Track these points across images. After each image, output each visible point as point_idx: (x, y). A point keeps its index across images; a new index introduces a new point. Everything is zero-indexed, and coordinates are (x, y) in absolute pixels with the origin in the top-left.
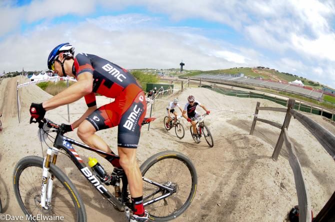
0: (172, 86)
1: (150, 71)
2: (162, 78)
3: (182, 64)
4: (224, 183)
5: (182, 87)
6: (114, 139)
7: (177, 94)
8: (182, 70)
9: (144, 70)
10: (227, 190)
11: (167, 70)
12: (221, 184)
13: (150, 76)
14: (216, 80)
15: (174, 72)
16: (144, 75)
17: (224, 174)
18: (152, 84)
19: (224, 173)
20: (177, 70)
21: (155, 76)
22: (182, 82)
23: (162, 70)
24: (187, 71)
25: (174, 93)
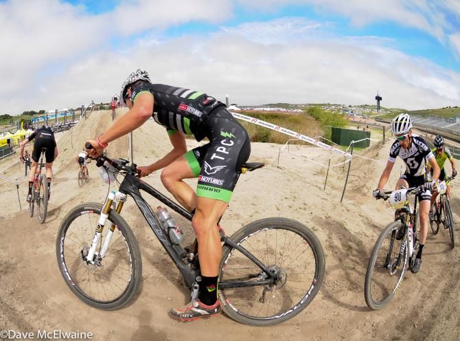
0: (368, 134)
1: (333, 107)
2: (352, 119)
3: (379, 99)
4: (428, 295)
5: (384, 136)
6: (299, 209)
7: (378, 147)
8: (379, 107)
9: (325, 105)
10: (429, 305)
11: (358, 106)
12: (424, 296)
13: (335, 115)
14: (425, 126)
15: (368, 111)
16: (326, 113)
17: (431, 283)
18: (340, 130)
19: (431, 281)
20: (372, 107)
21: (343, 115)
22: (384, 127)
23: (350, 106)
24: (386, 110)
25: (371, 145)
